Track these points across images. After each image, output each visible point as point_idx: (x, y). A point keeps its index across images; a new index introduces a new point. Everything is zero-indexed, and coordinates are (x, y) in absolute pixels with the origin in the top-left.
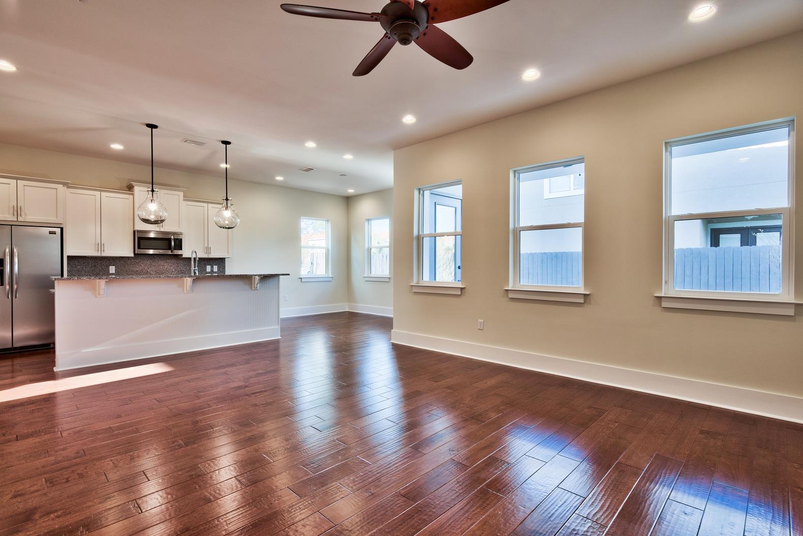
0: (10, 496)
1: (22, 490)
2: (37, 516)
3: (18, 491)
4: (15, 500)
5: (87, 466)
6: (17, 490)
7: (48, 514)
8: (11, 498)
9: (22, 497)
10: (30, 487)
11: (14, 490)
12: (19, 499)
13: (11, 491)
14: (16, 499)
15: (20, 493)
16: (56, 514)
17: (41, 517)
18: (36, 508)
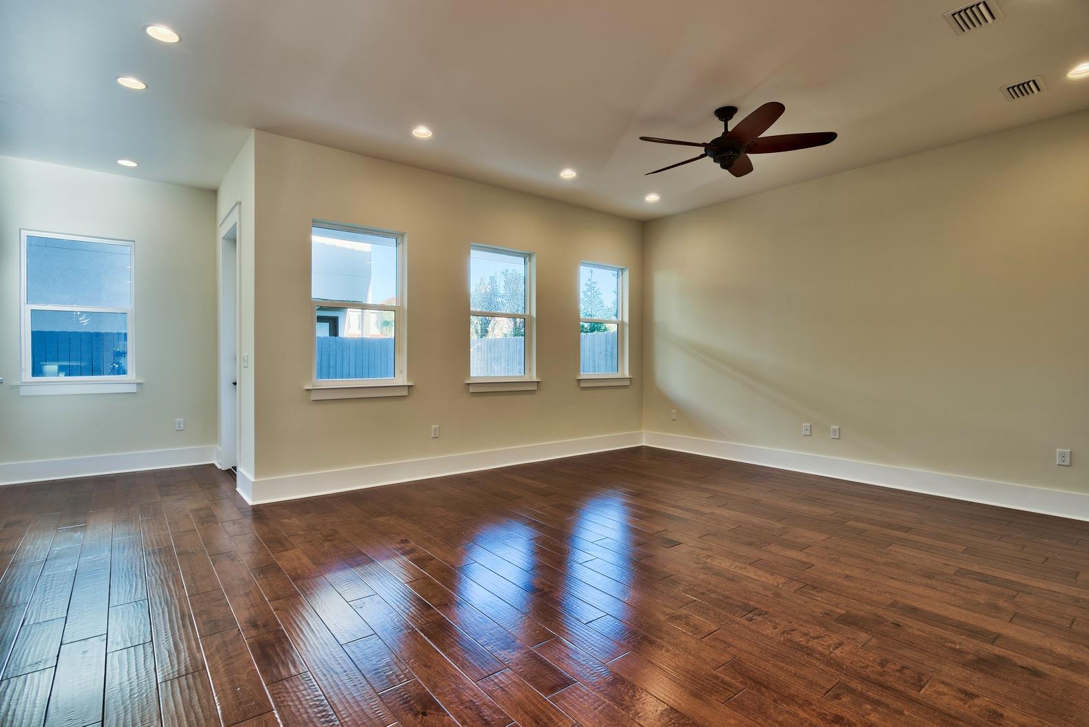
0: (976, 701)
1: (958, 698)
2: (971, 657)
3: (962, 700)
4: (975, 691)
5: (862, 667)
6: (961, 703)
7: (960, 652)
8: (977, 696)
9: (966, 688)
10: (945, 694)
11: (966, 706)
12: (970, 688)
13: (970, 707)
14: (973, 690)
15: (963, 696)
16: (953, 646)
17: (968, 653)
18: (964, 665)
